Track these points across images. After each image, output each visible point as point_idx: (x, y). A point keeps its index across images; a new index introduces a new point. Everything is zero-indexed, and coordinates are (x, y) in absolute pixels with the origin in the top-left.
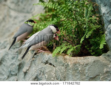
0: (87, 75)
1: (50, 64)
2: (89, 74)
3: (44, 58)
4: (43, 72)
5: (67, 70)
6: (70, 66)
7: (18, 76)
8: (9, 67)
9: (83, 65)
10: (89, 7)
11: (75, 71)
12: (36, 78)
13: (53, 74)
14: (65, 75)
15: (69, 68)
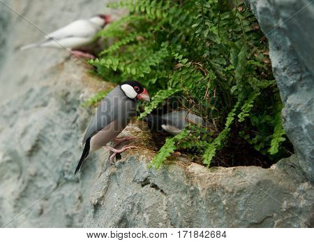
0: (242, 217)
1: (153, 187)
2: (246, 215)
3: (138, 172)
4: (138, 207)
5: (195, 204)
6: (202, 195)
7: (82, 186)
8: (59, 160)
9: (232, 193)
10: (239, 47)
11: (214, 206)
12: (123, 222)
13: (161, 212)
14: (190, 214)
15: (200, 199)
